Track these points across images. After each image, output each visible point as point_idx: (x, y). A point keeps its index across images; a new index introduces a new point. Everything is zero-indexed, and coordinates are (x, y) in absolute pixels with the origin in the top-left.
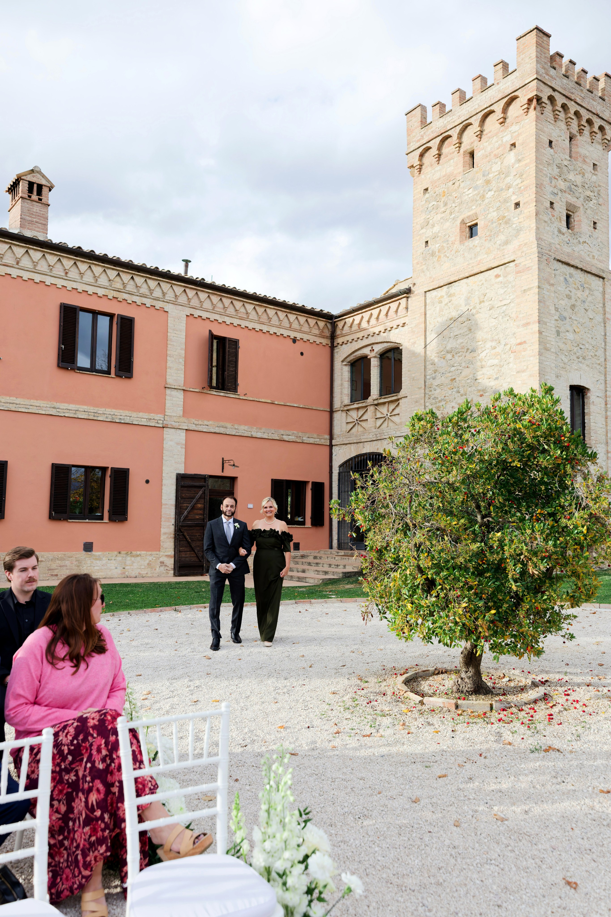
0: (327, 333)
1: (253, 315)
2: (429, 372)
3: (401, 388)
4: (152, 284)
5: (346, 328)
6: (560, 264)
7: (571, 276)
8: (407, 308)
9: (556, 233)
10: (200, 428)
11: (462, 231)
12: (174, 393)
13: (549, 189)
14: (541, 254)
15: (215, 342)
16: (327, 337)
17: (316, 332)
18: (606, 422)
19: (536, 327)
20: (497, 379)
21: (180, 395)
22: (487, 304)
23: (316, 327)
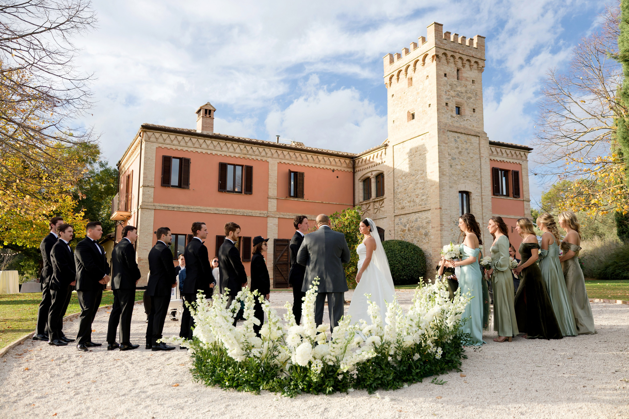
0: (351, 166)
1: (311, 160)
2: (396, 186)
3: (384, 194)
4: (261, 149)
5: (360, 163)
6: (452, 132)
7: (458, 137)
8: (385, 154)
9: (450, 117)
10: (285, 217)
11: (408, 116)
12: (272, 200)
13: (444, 97)
14: (439, 130)
15: (292, 174)
16: (350, 168)
17: (344, 165)
18: (482, 208)
19: (437, 164)
20: (423, 189)
21: (275, 201)
22: (418, 152)
23: (345, 163)
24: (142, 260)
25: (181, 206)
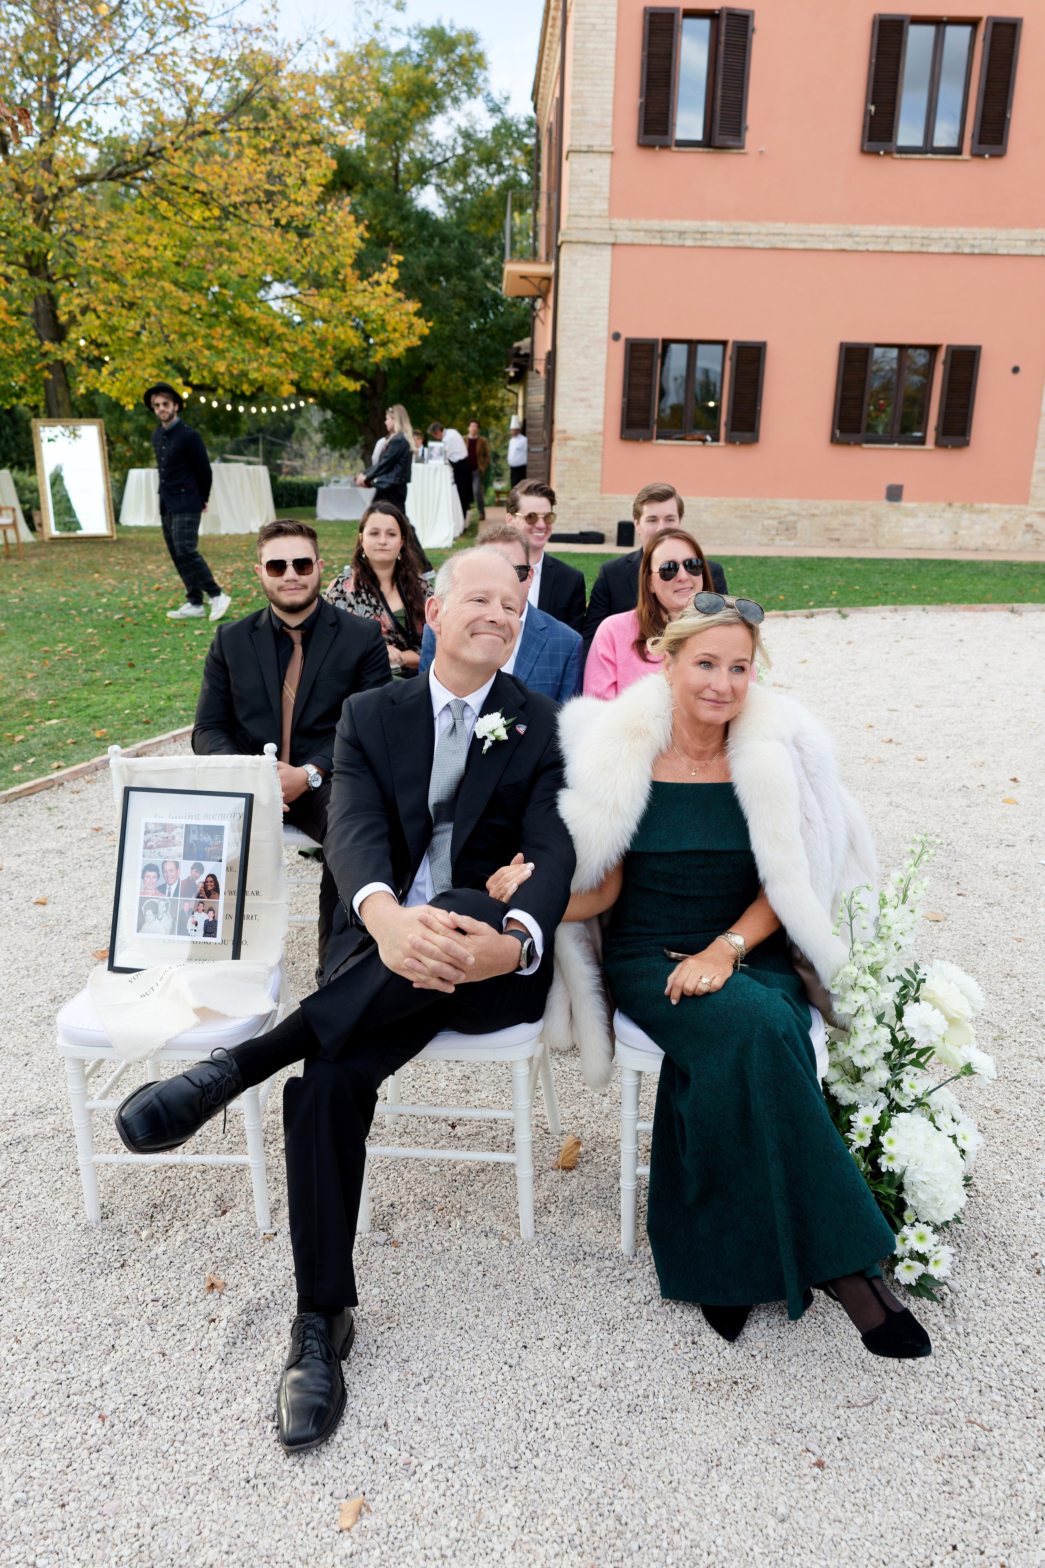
24: (572, 439)
25: (712, 225)
